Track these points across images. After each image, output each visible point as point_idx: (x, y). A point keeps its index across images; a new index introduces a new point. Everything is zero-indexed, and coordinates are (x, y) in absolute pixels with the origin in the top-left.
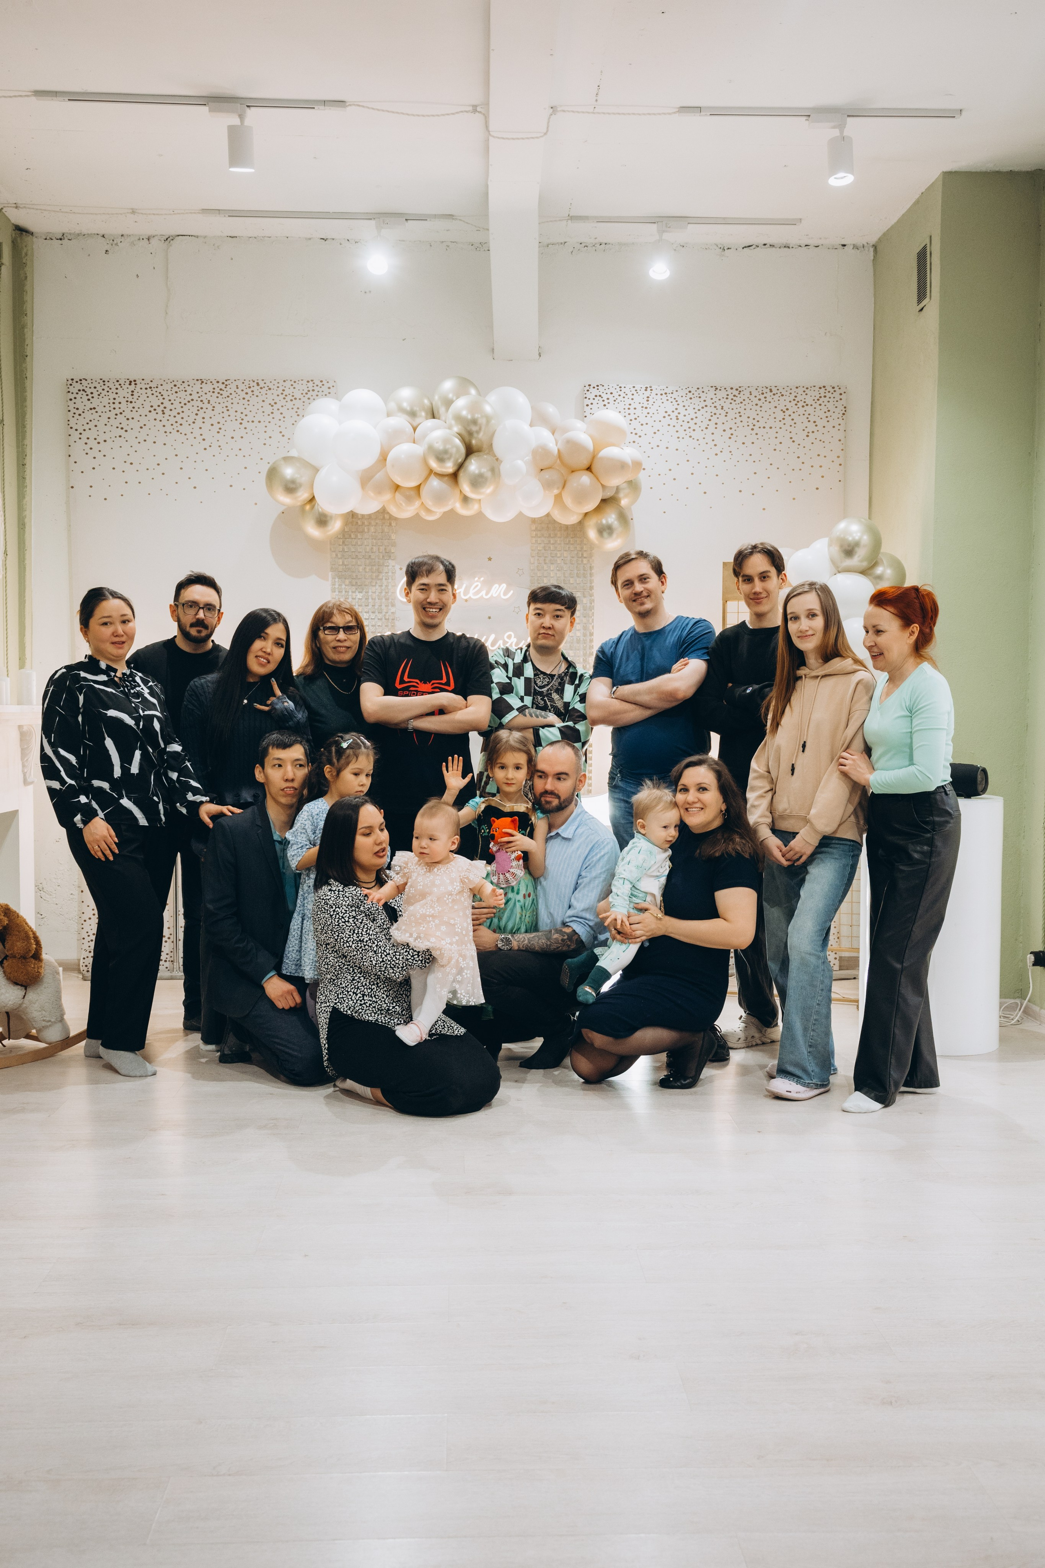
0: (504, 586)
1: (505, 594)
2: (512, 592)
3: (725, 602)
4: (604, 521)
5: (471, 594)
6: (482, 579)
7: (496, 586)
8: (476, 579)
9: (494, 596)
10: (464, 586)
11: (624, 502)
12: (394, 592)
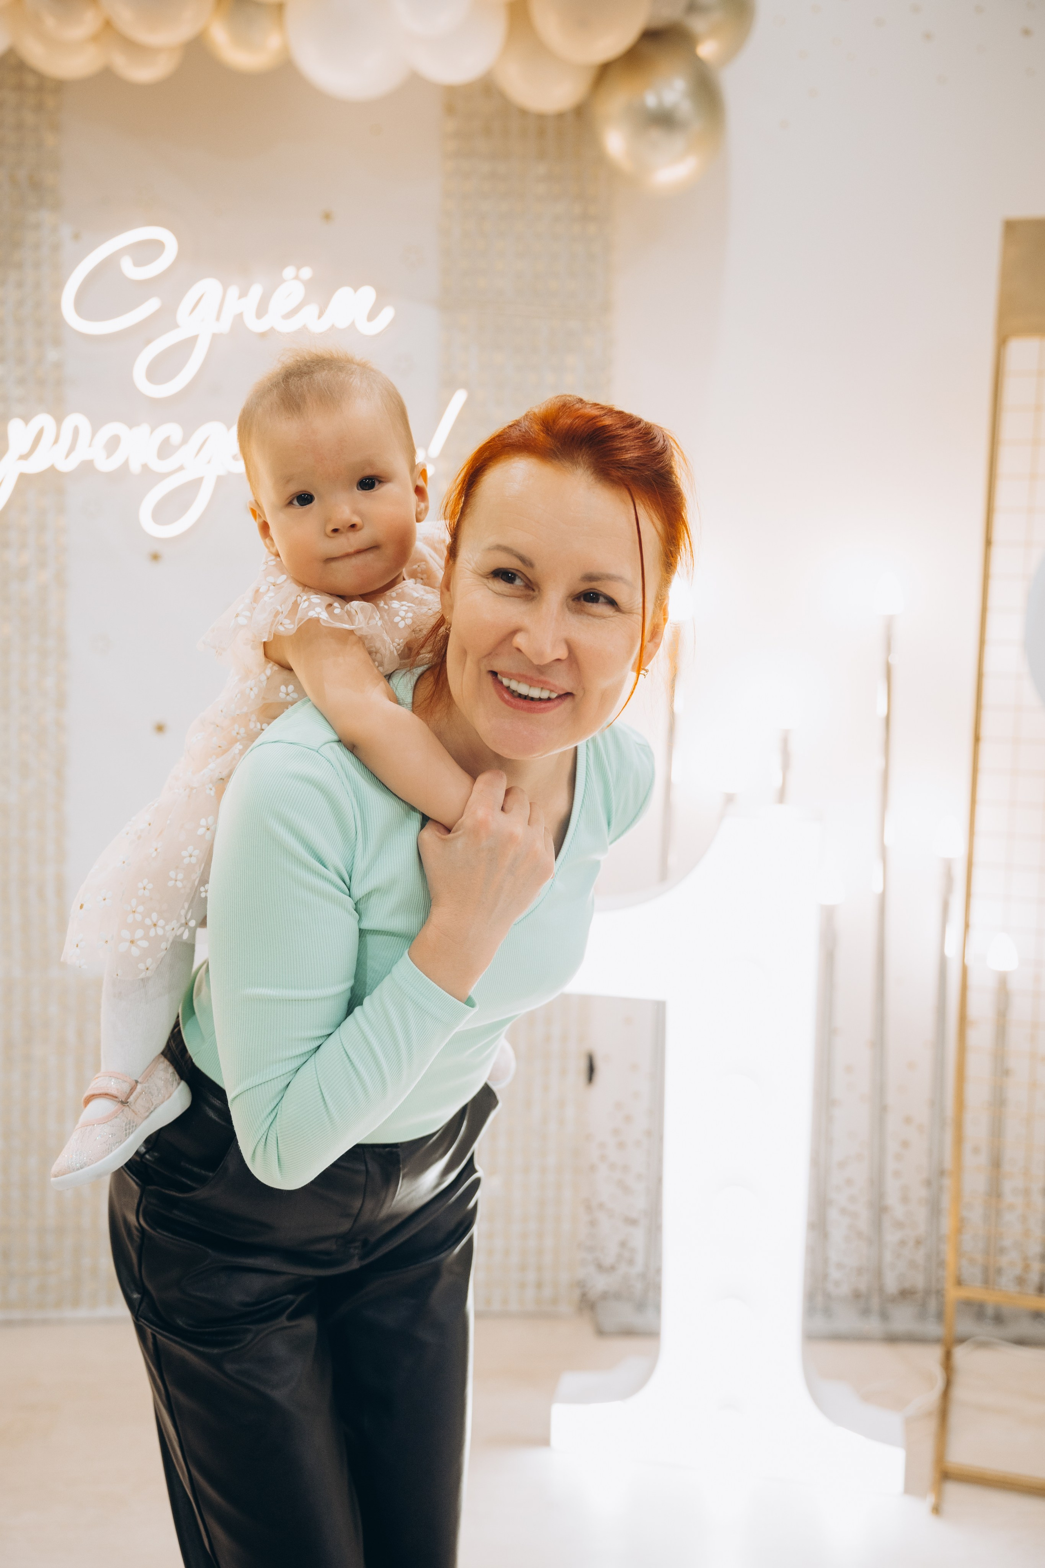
0: (368, 294)
1: (372, 315)
2: (387, 314)
3: (1002, 342)
4: (651, 100)
5: (273, 320)
6: (306, 273)
7: (344, 294)
8: (289, 272)
9: (342, 324)
10: (256, 291)
11: (707, 49)
12: (57, 306)
